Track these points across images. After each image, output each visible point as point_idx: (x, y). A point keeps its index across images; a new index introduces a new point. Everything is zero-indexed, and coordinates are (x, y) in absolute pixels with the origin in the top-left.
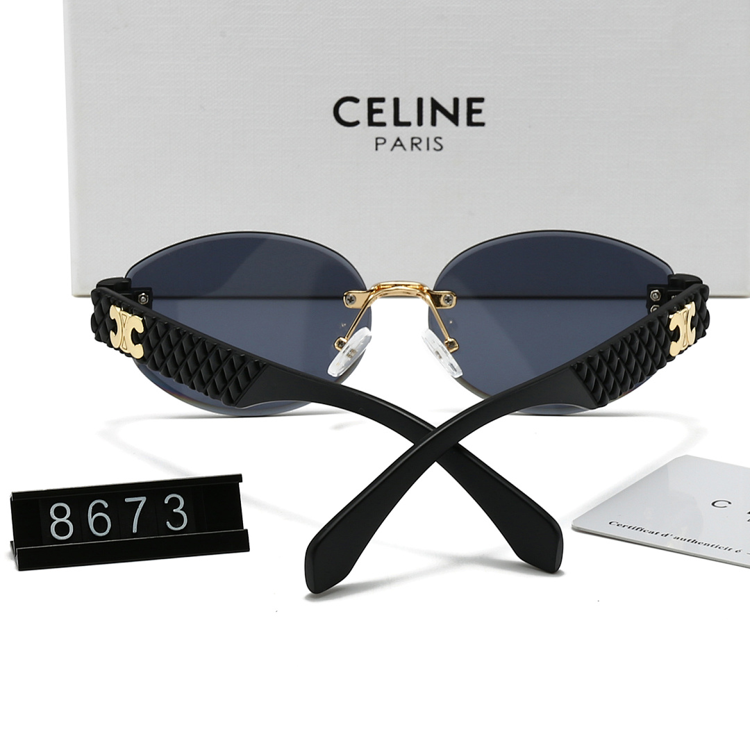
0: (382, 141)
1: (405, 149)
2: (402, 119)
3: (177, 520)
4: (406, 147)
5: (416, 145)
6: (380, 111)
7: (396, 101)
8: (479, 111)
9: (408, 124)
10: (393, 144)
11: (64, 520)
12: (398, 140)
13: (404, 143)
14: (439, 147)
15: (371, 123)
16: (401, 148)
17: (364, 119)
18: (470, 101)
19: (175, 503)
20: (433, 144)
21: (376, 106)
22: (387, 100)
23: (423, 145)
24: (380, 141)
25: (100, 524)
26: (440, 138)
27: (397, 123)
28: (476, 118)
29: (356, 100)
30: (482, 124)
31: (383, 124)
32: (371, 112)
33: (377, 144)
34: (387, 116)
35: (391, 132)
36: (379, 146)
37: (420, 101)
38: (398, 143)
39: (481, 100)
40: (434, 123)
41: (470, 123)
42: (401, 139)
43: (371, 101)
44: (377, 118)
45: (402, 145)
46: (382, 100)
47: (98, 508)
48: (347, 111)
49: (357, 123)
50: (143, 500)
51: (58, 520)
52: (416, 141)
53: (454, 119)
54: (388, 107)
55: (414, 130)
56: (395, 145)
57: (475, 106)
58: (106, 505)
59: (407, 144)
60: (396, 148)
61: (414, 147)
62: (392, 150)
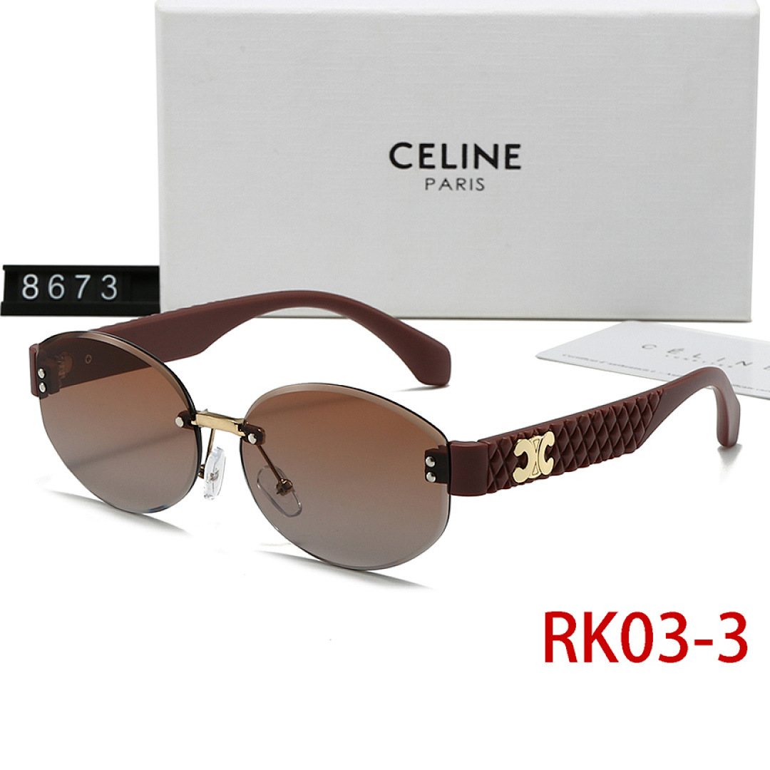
0: (431, 182)
1: (451, 189)
2: (449, 162)
3: (110, 292)
4: (452, 186)
5: (461, 185)
6: (430, 155)
7: (444, 146)
8: (516, 156)
9: (454, 167)
10: (441, 184)
11: (32, 286)
12: (446, 180)
13: (450, 184)
14: (480, 187)
15: (422, 166)
16: (448, 188)
17: (416, 162)
18: (508, 147)
19: (109, 281)
20: (475, 185)
21: (426, 151)
22: (436, 146)
23: (467, 186)
24: (430, 182)
25: (57, 290)
26: (482, 179)
27: (445, 166)
28: (513, 162)
29: (409, 146)
30: (518, 168)
31: (432, 167)
32: (423, 156)
33: (427, 184)
34: (436, 160)
35: (439, 174)
36: (429, 186)
37: (465, 147)
38: (446, 183)
39: (517, 146)
40: (476, 166)
41: (508, 166)
42: (448, 180)
43: (422, 146)
44: (427, 161)
45: (448, 185)
46: (432, 146)
47: (57, 280)
48: (402, 156)
49: (410, 166)
50: (88, 277)
51: (29, 286)
52: (461, 182)
53: (494, 162)
54: (437, 152)
55: (459, 172)
56: (443, 185)
57: (513, 151)
58: (62, 278)
59: (453, 184)
60: (443, 188)
61: (460, 188)
62: (440, 189)
